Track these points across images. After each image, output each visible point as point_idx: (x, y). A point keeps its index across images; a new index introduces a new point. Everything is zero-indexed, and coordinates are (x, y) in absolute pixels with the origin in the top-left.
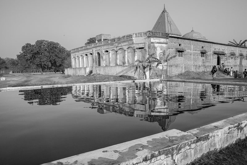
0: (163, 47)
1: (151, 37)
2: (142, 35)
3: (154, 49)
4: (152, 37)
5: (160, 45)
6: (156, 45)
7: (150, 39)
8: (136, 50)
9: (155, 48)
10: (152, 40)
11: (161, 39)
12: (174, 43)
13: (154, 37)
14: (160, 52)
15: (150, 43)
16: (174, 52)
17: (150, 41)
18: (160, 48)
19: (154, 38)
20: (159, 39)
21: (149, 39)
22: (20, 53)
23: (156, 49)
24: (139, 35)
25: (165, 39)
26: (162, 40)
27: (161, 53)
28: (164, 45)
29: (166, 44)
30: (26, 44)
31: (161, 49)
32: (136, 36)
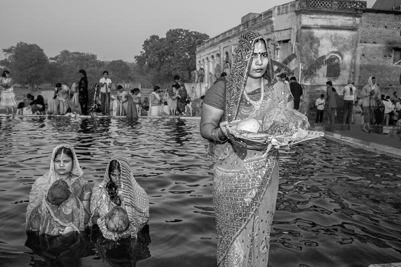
0: (341, 38)
1: (304, 13)
2: (289, 9)
3: (311, 45)
4: (307, 14)
5: (332, 32)
6: (317, 33)
7: (301, 19)
8: (278, 47)
9: (313, 40)
10: (306, 20)
11: (334, 17)
12: (381, 29)
13: (311, 12)
14: (331, 50)
15: (300, 28)
16: (381, 52)
17: (300, 23)
18: (331, 40)
19: (312, 16)
20: (328, 17)
21: (299, 19)
22: (141, 52)
23: (319, 42)
24: (283, 9)
25: (348, 18)
26: (339, 20)
27: (332, 52)
28: (346, 34)
29: (353, 29)
30: (150, 37)
31: (334, 44)
32: (279, 12)
